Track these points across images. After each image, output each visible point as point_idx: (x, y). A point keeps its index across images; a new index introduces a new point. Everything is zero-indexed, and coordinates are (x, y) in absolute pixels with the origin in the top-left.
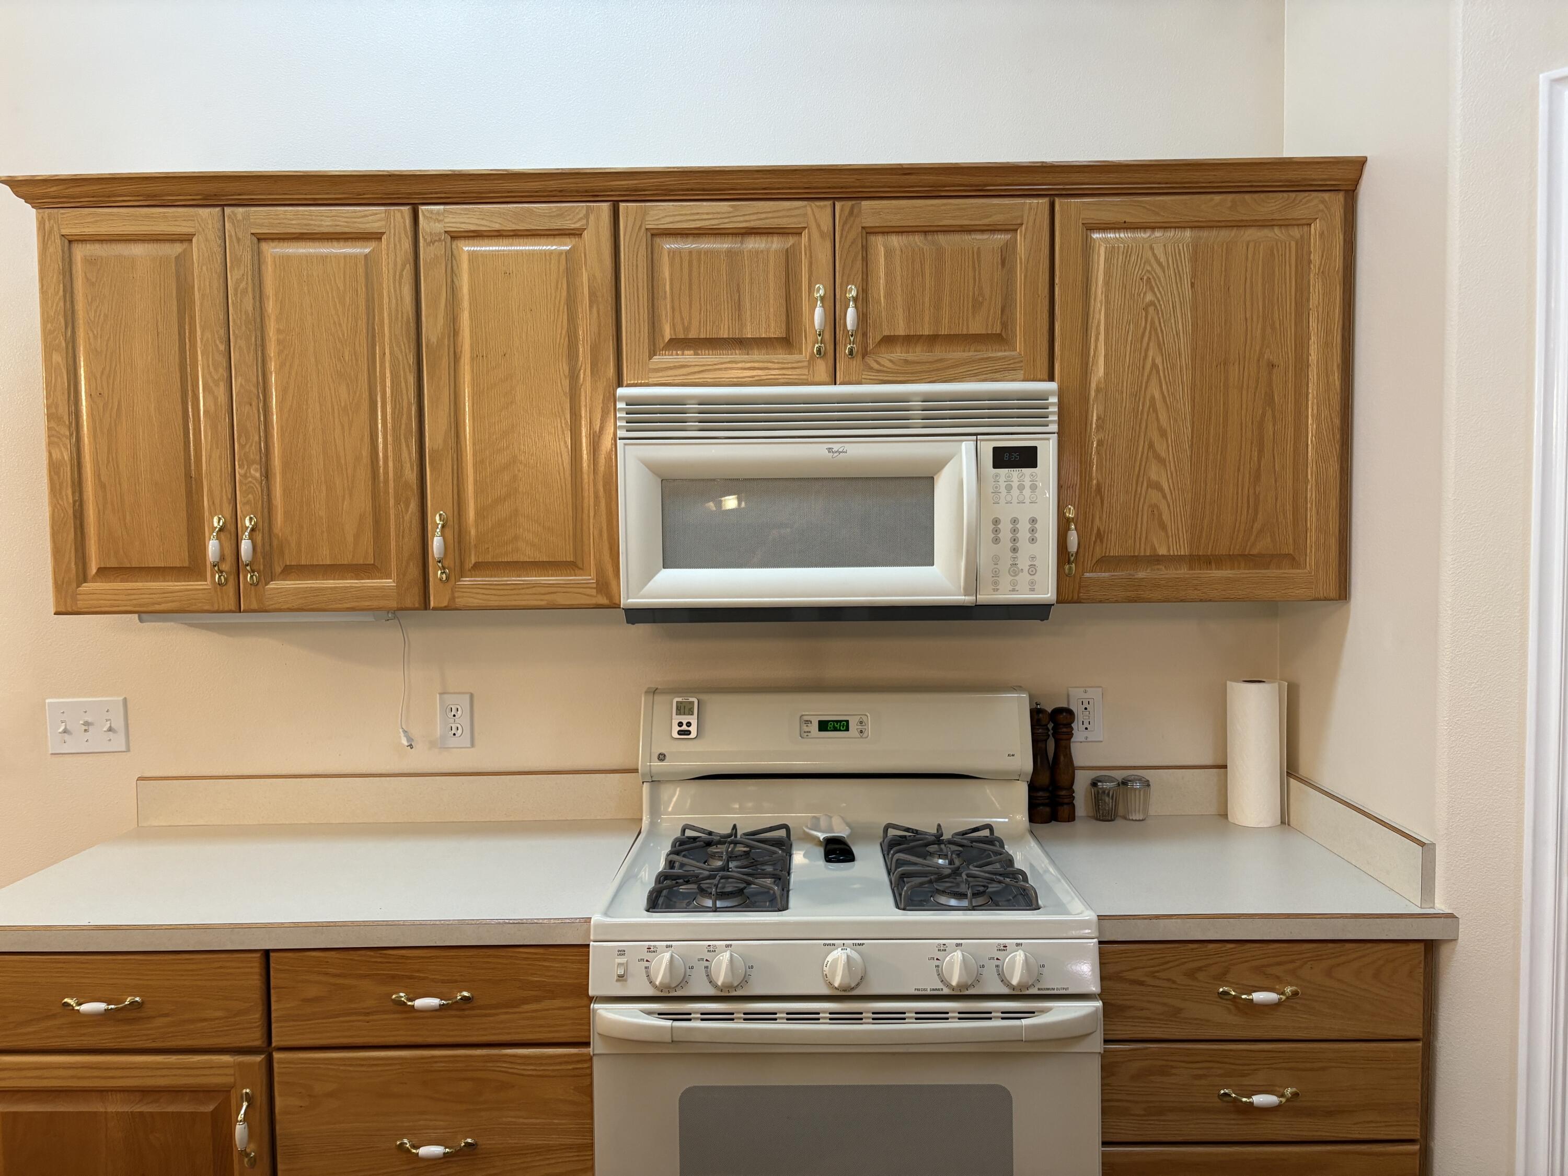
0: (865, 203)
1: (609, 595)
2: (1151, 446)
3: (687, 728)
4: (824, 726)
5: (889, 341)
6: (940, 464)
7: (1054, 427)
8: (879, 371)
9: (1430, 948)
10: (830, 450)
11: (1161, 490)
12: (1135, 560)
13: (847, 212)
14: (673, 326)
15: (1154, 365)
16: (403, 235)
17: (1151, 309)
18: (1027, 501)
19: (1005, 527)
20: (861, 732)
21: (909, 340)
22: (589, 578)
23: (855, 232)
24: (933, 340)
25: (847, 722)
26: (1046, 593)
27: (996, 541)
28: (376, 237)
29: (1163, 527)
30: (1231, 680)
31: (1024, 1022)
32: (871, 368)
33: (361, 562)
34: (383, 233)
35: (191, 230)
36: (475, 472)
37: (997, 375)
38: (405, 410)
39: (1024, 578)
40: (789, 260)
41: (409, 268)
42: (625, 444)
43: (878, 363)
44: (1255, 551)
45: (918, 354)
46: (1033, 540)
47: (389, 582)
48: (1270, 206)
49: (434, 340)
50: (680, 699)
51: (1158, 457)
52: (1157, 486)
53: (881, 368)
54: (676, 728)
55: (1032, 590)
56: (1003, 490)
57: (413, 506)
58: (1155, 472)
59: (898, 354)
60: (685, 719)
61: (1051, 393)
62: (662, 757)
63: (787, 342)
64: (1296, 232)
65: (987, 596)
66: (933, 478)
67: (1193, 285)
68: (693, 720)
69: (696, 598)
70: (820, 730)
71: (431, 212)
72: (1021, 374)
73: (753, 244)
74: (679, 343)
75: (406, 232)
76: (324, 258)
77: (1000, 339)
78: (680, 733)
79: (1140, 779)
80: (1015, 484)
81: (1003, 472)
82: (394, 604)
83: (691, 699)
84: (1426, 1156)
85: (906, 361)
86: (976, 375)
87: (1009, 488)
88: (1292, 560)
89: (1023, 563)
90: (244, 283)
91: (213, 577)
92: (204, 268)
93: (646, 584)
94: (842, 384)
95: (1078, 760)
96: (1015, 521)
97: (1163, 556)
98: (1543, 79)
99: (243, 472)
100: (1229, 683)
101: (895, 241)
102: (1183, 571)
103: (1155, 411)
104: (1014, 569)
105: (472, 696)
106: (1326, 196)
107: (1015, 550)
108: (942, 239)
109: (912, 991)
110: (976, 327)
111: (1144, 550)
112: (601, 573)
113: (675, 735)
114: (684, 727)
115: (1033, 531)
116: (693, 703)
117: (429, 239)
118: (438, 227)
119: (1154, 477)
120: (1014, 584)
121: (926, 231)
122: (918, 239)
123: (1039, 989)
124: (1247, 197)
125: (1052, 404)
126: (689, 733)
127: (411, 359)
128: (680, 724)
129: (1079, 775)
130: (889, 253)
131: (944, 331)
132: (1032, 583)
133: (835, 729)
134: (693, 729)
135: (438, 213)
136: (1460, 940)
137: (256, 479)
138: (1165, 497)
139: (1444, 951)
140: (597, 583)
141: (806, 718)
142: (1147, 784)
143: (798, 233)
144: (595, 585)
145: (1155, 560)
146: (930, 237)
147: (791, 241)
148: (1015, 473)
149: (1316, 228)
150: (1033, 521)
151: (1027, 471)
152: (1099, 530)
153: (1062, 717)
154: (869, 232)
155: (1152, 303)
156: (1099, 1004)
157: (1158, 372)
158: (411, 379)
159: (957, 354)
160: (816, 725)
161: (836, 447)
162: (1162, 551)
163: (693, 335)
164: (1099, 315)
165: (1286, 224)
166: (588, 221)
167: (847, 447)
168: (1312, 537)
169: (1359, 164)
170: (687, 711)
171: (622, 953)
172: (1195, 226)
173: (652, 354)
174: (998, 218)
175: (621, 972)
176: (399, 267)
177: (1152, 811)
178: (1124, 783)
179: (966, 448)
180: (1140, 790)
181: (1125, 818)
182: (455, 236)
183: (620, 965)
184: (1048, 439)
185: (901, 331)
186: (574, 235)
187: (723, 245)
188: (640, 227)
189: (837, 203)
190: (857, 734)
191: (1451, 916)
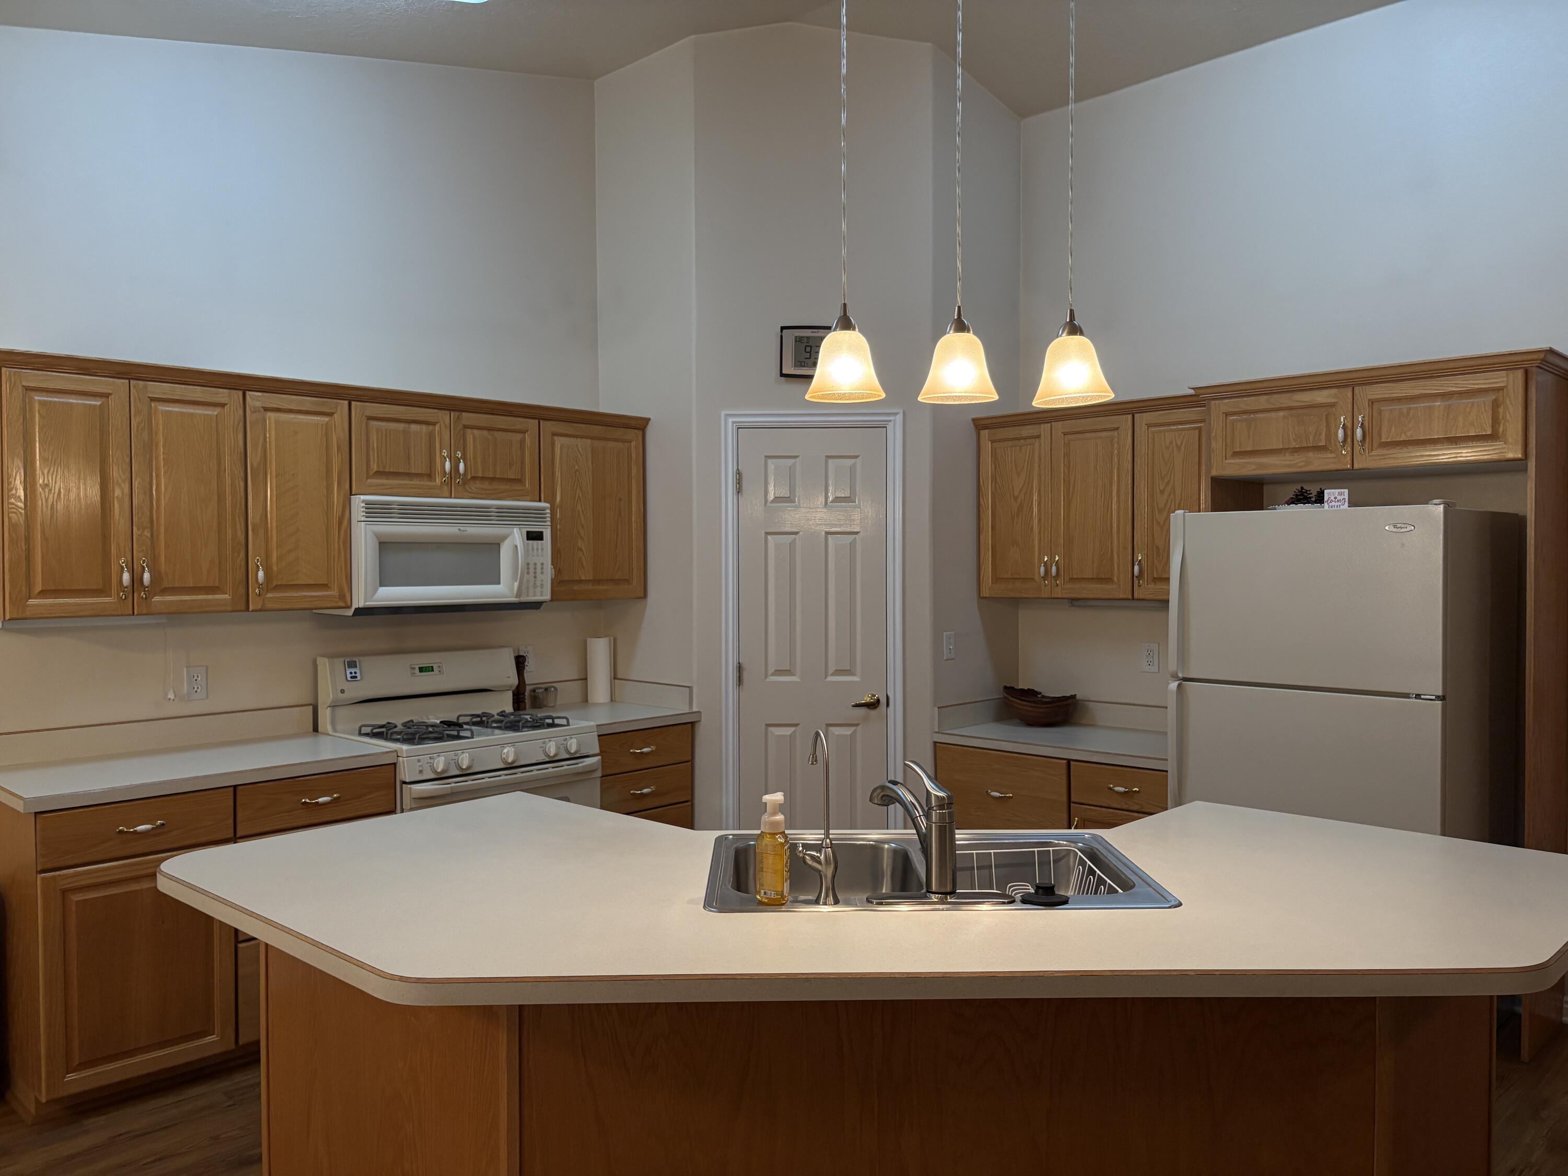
0: (464, 414)
1: (345, 602)
2: (579, 532)
3: (355, 675)
4: (421, 670)
5: (474, 478)
6: (504, 538)
7: (549, 523)
8: (470, 492)
9: (693, 724)
10: (459, 530)
11: (583, 552)
12: (573, 582)
13: (456, 416)
14: (378, 465)
15: (579, 497)
16: (238, 406)
17: (577, 473)
18: (540, 555)
19: (532, 567)
20: (440, 671)
21: (483, 479)
22: (334, 592)
23: (460, 426)
24: (493, 479)
25: (432, 667)
26: (547, 596)
27: (528, 573)
28: (223, 405)
29: (583, 567)
30: (590, 637)
31: (580, 765)
32: (468, 491)
33: (211, 585)
34: (226, 404)
35: (110, 391)
36: (277, 536)
37: (519, 498)
38: (238, 502)
39: (538, 590)
40: (431, 436)
41: (241, 424)
42: (366, 524)
43: (470, 488)
44: (616, 578)
45: (486, 485)
46: (542, 573)
47: (227, 596)
48: (619, 433)
49: (255, 464)
50: (348, 660)
51: (581, 537)
52: (581, 550)
53: (472, 491)
54: (349, 676)
55: (542, 595)
56: (531, 551)
57: (242, 554)
58: (580, 544)
59: (478, 485)
60: (353, 670)
61: (547, 508)
62: (343, 691)
63: (430, 476)
64: (626, 444)
65: (524, 599)
66: (499, 544)
67: (592, 463)
68: (358, 672)
69: (398, 601)
70: (420, 672)
71: (254, 395)
72: (529, 498)
73: (414, 427)
74: (379, 474)
75: (240, 406)
76: (191, 415)
77: (519, 481)
78: (351, 677)
79: (554, 687)
80: (535, 547)
81: (531, 542)
82: (230, 609)
83: (355, 660)
84: (692, 806)
85: (482, 489)
86: (511, 497)
87: (533, 549)
88: (627, 581)
89: (538, 583)
90: (143, 425)
91: (118, 594)
92: (118, 414)
93: (374, 595)
94: (454, 498)
95: (527, 682)
96: (535, 564)
97: (583, 580)
98: (723, 413)
99: (139, 533)
100: (589, 640)
101: (476, 432)
102: (590, 587)
103: (580, 517)
104: (535, 586)
105: (207, 668)
106: (636, 431)
107: (535, 577)
108: (497, 434)
109: (534, 761)
110: (511, 476)
111: (576, 578)
112: (341, 589)
113: (349, 679)
114: (353, 675)
115: (542, 568)
116: (356, 661)
117: (253, 409)
118: (258, 404)
119: (580, 546)
120: (535, 592)
121: (489, 429)
122: (485, 433)
123: (580, 754)
124: (610, 428)
125: (548, 513)
126: (356, 677)
127: (242, 474)
128: (351, 673)
129: (527, 687)
130: (474, 438)
131: (498, 476)
132: (542, 592)
133: (426, 671)
134: (358, 675)
135: (258, 396)
136: (702, 720)
137: (148, 537)
138: (584, 554)
139: (697, 725)
140: (339, 595)
141: (412, 666)
142: (556, 689)
143: (434, 424)
144: (338, 596)
145: (580, 581)
146: (491, 432)
147: (431, 427)
148: (535, 542)
149: (633, 444)
150: (542, 564)
151: (540, 542)
152: (559, 569)
153: (521, 659)
154: (465, 427)
155: (577, 470)
156: (600, 757)
157: (580, 500)
158: (242, 484)
159: (503, 487)
160: (417, 670)
161: (462, 528)
162: (583, 578)
163: (387, 470)
164: (558, 474)
165: (624, 441)
166: (337, 410)
167: (467, 528)
168: (635, 571)
169: (647, 421)
170: (353, 666)
171: (419, 761)
172: (592, 438)
173: (367, 478)
174: (518, 427)
175: (420, 769)
176: (236, 423)
177: (558, 703)
178: (546, 689)
179: (516, 531)
180: (553, 692)
181: (546, 706)
182: (266, 409)
183: (419, 766)
184: (547, 528)
185: (480, 475)
186: (329, 415)
187: (401, 426)
188: (363, 414)
189: (452, 413)
190: (438, 673)
191: (699, 712)
